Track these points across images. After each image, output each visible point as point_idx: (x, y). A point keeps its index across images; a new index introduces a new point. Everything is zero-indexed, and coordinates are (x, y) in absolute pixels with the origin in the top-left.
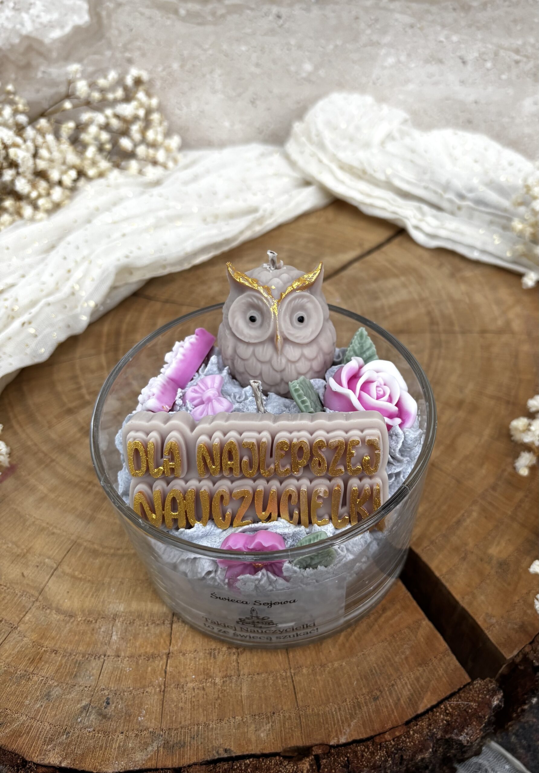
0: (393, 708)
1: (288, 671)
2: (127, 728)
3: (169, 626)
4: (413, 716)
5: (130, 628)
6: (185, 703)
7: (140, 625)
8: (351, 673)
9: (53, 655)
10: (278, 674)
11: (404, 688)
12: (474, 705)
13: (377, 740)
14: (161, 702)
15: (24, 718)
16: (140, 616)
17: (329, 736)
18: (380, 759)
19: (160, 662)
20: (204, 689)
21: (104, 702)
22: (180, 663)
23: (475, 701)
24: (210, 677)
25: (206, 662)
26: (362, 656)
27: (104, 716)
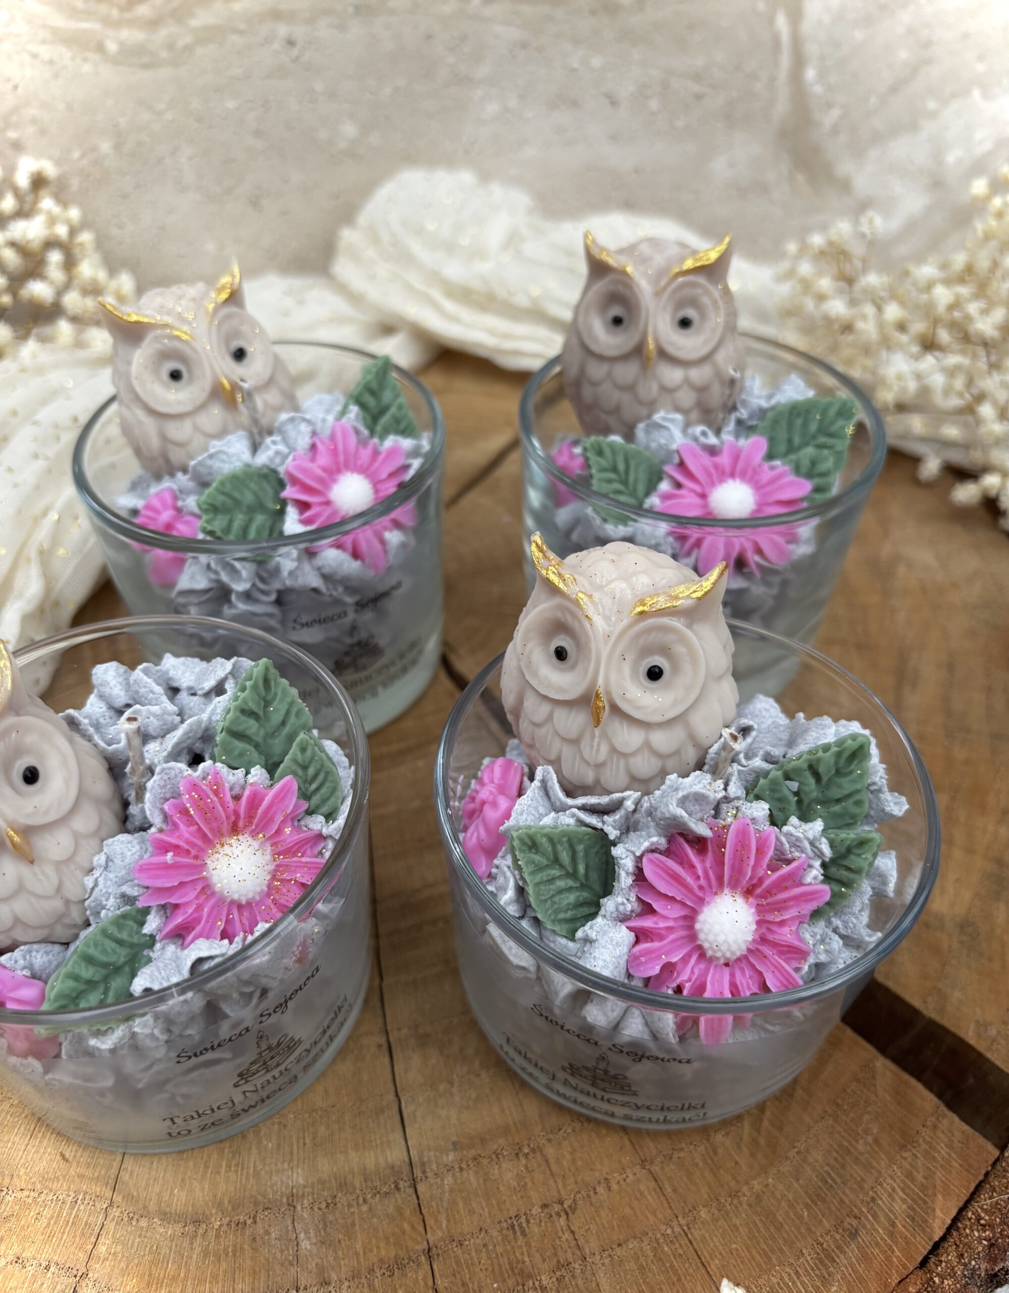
0: (889, 1241)
1: (675, 1223)
4: (929, 1246)
7: (350, 1206)
8: (790, 1196)
10: (659, 1235)
11: (893, 1200)
16: (343, 1185)
19: (416, 1272)
22: (458, 1263)
25: (509, 1247)
26: (797, 1158)
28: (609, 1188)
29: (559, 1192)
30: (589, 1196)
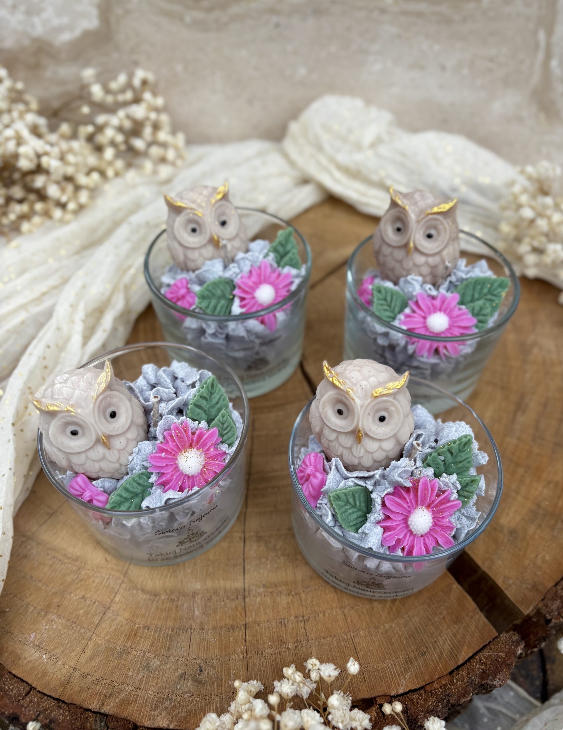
0: (438, 660)
1: (349, 634)
2: (220, 691)
3: (242, 600)
4: (455, 667)
5: (208, 604)
6: (266, 667)
7: (217, 601)
8: (400, 633)
9: (146, 630)
10: (341, 638)
11: (445, 643)
12: (503, 655)
13: (428, 688)
14: (246, 668)
15: (130, 688)
16: (216, 592)
17: (389, 688)
18: (432, 705)
19: (239, 632)
20: (280, 654)
21: (197, 670)
22: (256, 632)
23: (503, 652)
24: (284, 643)
25: (278, 630)
26: (407, 618)
27: (199, 682)
28: (324, 615)
29: (303, 612)
30: (315, 617)
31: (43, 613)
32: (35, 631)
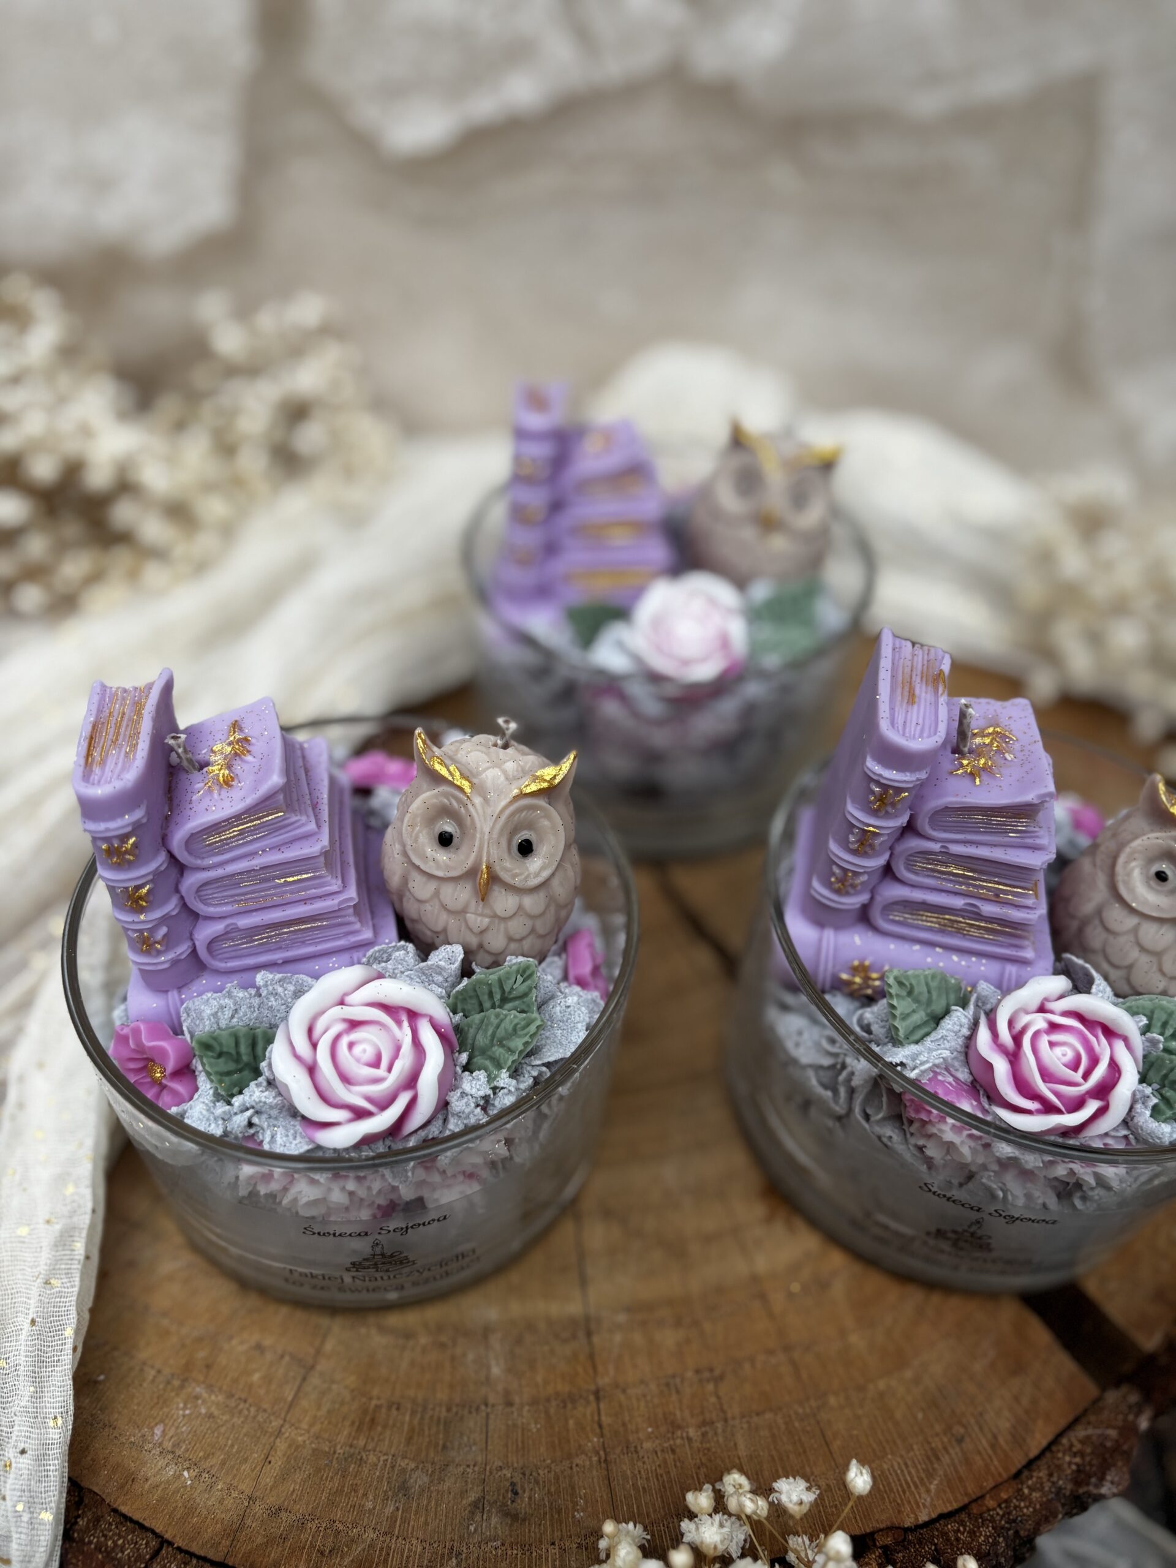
0: (990, 1451)
1: (807, 1404)
2: (559, 1533)
3: (585, 1340)
4: (1024, 1462)
6: (648, 1479)
7: (534, 1344)
8: (909, 1399)
9: (394, 1412)
10: (792, 1412)
11: (999, 1417)
12: (1113, 1433)
13: (975, 1509)
14: (606, 1482)
15: (370, 1535)
16: (530, 1326)
17: (899, 1512)
18: (986, 1543)
19: (585, 1408)
20: (673, 1451)
21: (507, 1491)
22: (621, 1406)
23: (1114, 1428)
24: (679, 1427)
25: (664, 1400)
26: (919, 1366)
27: (513, 1517)
28: (754, 1366)
29: (711, 1362)
30: (736, 1370)
31: (176, 1383)
32: (162, 1421)
